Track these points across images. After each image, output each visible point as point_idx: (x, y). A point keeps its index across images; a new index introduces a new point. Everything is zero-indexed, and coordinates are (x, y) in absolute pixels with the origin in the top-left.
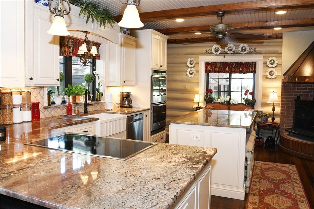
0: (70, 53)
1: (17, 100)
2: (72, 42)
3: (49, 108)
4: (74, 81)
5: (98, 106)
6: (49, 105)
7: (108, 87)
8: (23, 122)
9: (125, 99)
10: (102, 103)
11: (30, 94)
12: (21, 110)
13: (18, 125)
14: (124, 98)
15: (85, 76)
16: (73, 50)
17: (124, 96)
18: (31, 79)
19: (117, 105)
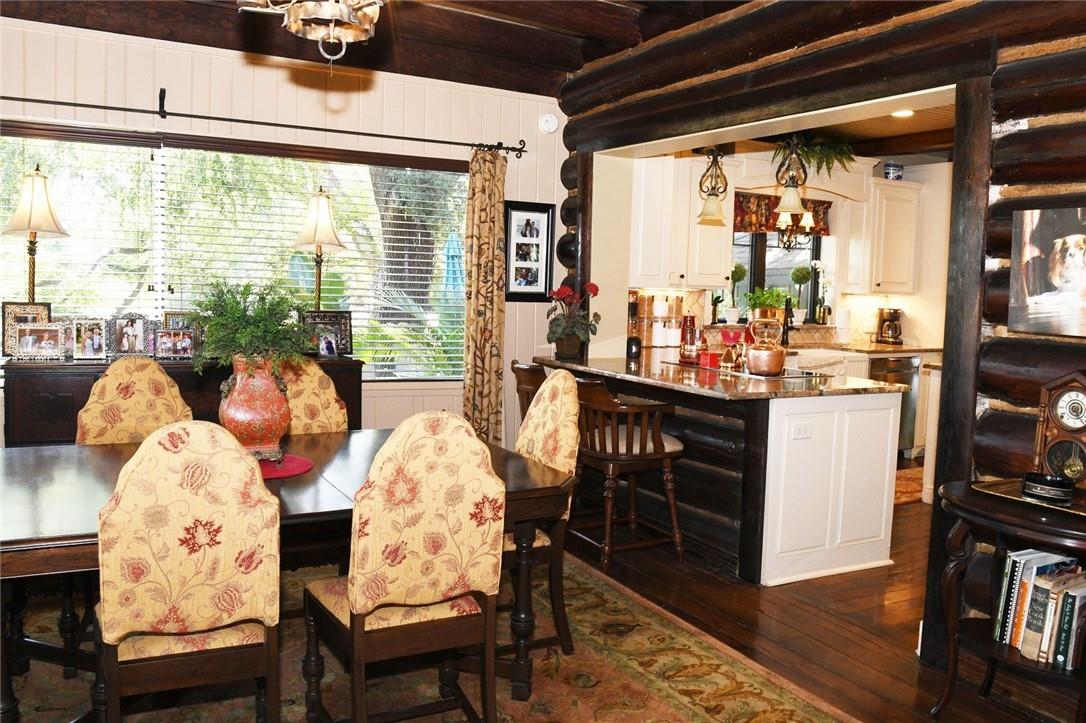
0: (761, 225)
1: (660, 309)
2: (766, 205)
3: (712, 328)
4: (768, 281)
5: (817, 334)
6: (714, 323)
7: (844, 295)
8: (667, 347)
9: (887, 323)
10: (828, 329)
11: (682, 301)
12: (665, 326)
13: (658, 350)
14: (885, 321)
15: (792, 271)
16: (767, 220)
17: (885, 317)
18: (682, 276)
19: (868, 337)
